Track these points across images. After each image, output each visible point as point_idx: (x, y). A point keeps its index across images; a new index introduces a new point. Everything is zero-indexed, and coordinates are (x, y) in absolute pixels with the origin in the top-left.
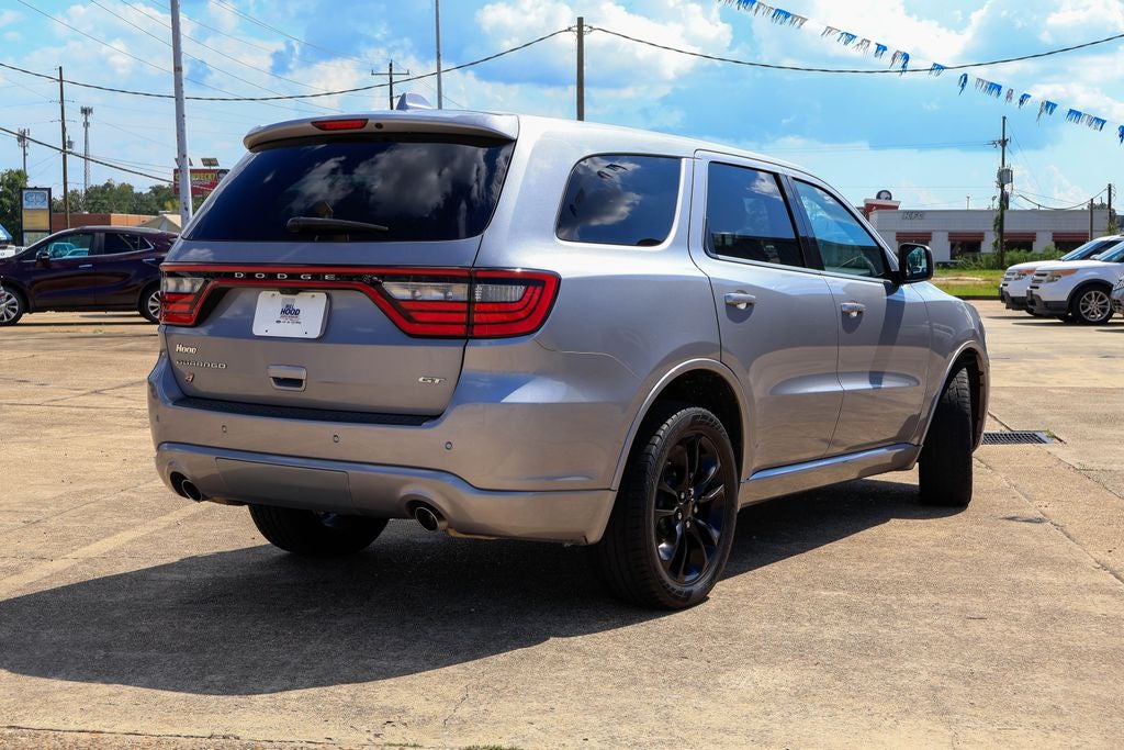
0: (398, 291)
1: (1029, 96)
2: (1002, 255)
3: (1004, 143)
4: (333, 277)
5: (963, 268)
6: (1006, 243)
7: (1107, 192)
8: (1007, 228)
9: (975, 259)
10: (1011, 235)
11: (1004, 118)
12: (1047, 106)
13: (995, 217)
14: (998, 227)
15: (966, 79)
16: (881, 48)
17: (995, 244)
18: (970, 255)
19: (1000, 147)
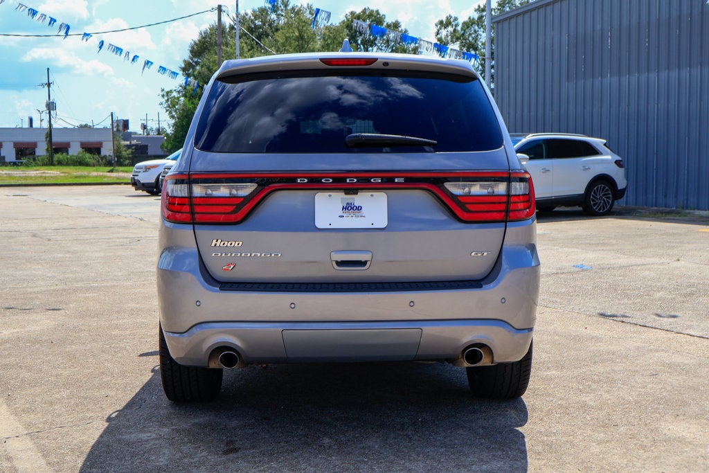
0: (455, 189)
1: (138, 57)
2: (52, 157)
3: (49, 85)
4: (402, 180)
5: (27, 165)
6: (54, 149)
7: (110, 117)
8: (55, 139)
9: (34, 160)
10: (57, 144)
11: (48, 69)
12: (147, 64)
13: (46, 132)
14: (48, 139)
15: (102, 44)
16: (53, 21)
17: (47, 150)
18: (31, 156)
19: (46, 87)
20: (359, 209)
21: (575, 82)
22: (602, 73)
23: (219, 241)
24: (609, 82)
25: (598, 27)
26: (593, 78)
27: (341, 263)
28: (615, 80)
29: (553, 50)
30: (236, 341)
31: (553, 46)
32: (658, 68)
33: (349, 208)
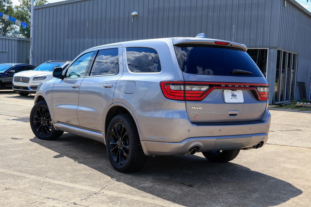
20: (236, 96)
21: (71, 39)
22: (84, 37)
23: (195, 107)
24: (87, 41)
25: (83, 18)
26: (80, 39)
27: (230, 115)
28: (90, 40)
29: (60, 25)
30: (200, 144)
31: (60, 23)
32: (109, 38)
33: (233, 95)
